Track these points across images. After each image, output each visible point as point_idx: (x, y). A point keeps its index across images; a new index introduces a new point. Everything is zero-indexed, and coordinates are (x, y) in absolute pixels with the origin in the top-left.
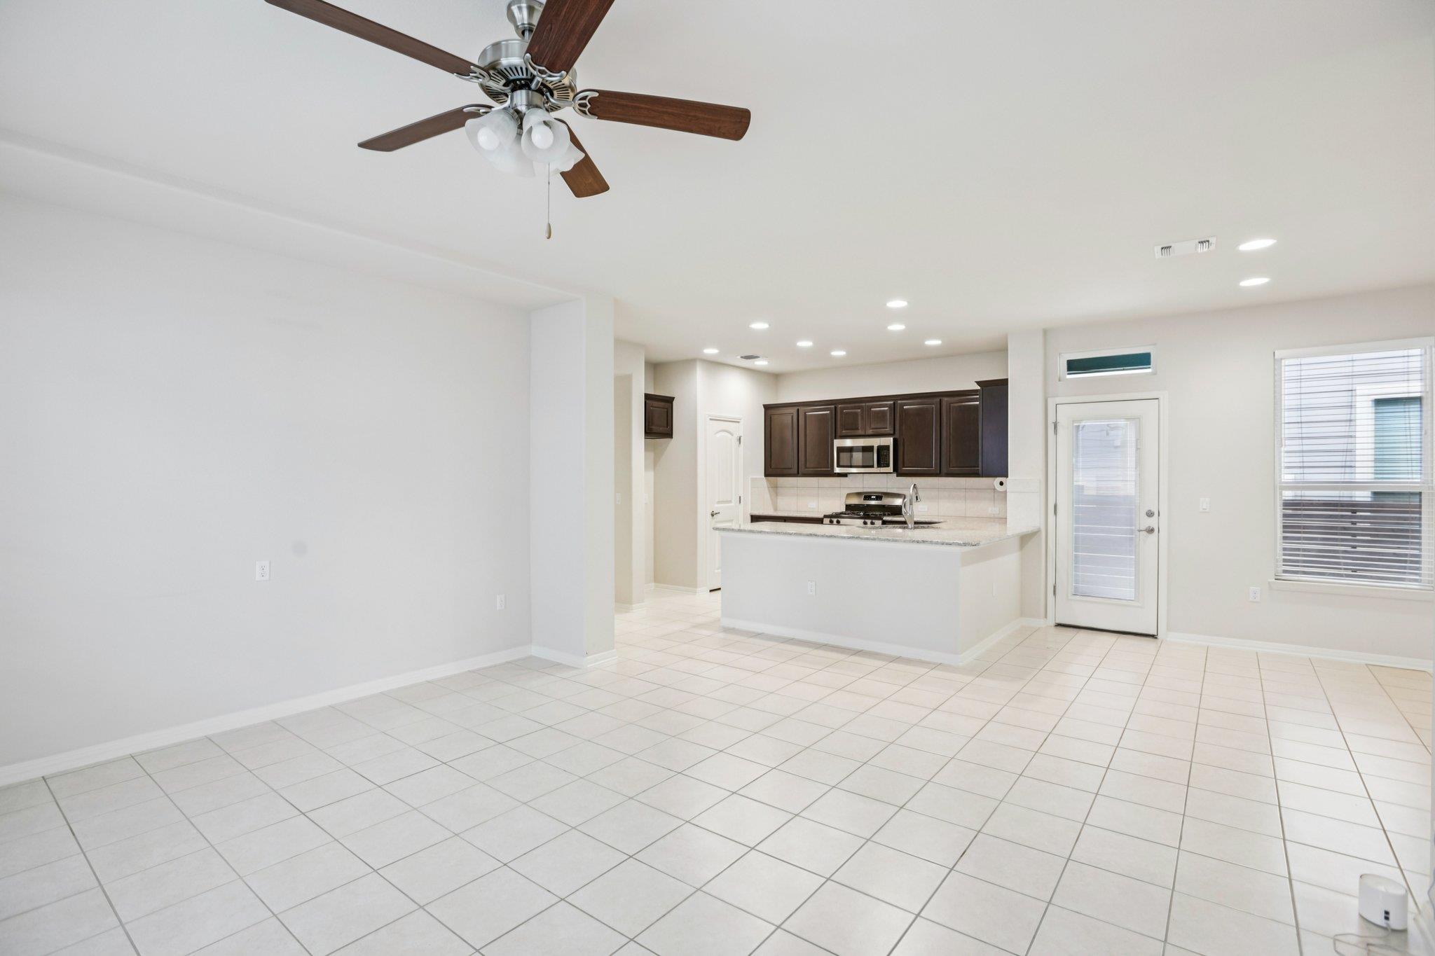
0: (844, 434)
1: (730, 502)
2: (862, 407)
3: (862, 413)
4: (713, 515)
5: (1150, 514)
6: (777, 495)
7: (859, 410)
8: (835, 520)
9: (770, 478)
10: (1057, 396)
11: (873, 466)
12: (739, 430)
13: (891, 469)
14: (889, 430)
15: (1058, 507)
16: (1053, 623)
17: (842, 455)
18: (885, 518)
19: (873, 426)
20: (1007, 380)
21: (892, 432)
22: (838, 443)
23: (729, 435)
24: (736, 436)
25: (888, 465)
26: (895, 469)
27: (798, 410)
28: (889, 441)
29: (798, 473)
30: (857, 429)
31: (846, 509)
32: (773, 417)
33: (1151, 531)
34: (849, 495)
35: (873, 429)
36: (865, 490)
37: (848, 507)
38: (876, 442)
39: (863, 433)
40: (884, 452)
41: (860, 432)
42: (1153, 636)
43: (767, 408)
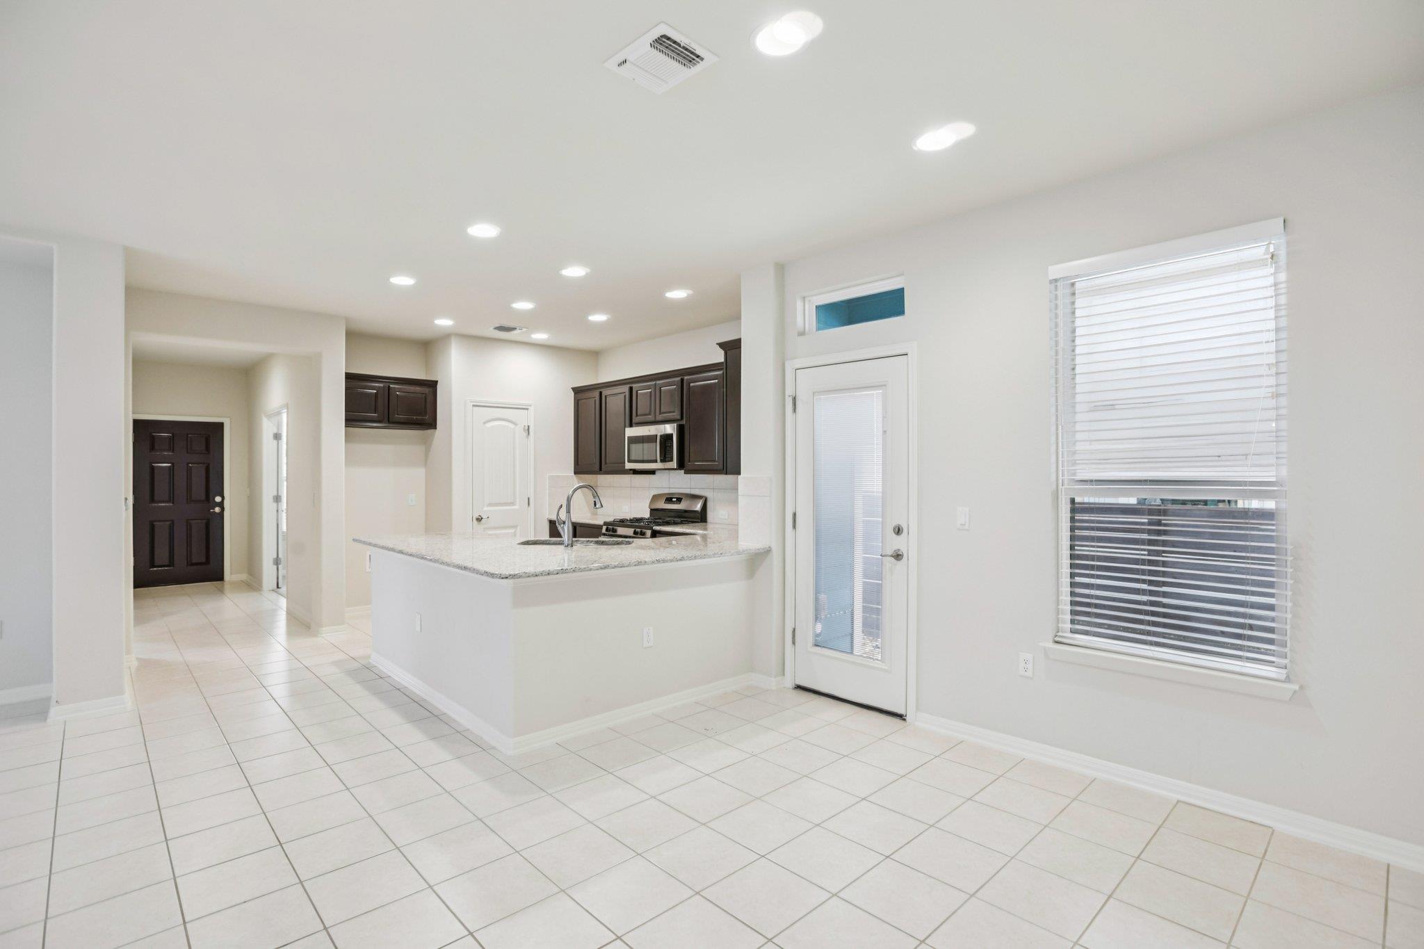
0: (634, 421)
1: (513, 504)
2: (653, 386)
4: (478, 520)
5: (897, 531)
7: (651, 391)
10: (795, 358)
11: (655, 461)
12: (526, 418)
13: (674, 464)
14: (672, 414)
15: (797, 517)
16: (789, 682)
17: (633, 446)
18: (657, 528)
19: (663, 410)
20: (739, 340)
21: (674, 417)
22: (631, 432)
23: (511, 426)
24: (521, 426)
25: (672, 460)
26: (681, 465)
27: (600, 392)
28: (670, 429)
29: (601, 469)
30: (649, 414)
32: (583, 402)
33: (898, 556)
34: (656, 498)
35: (662, 413)
37: (652, 511)
38: (658, 431)
39: (653, 419)
40: (668, 444)
41: (651, 417)
42: (902, 717)
43: (578, 391)
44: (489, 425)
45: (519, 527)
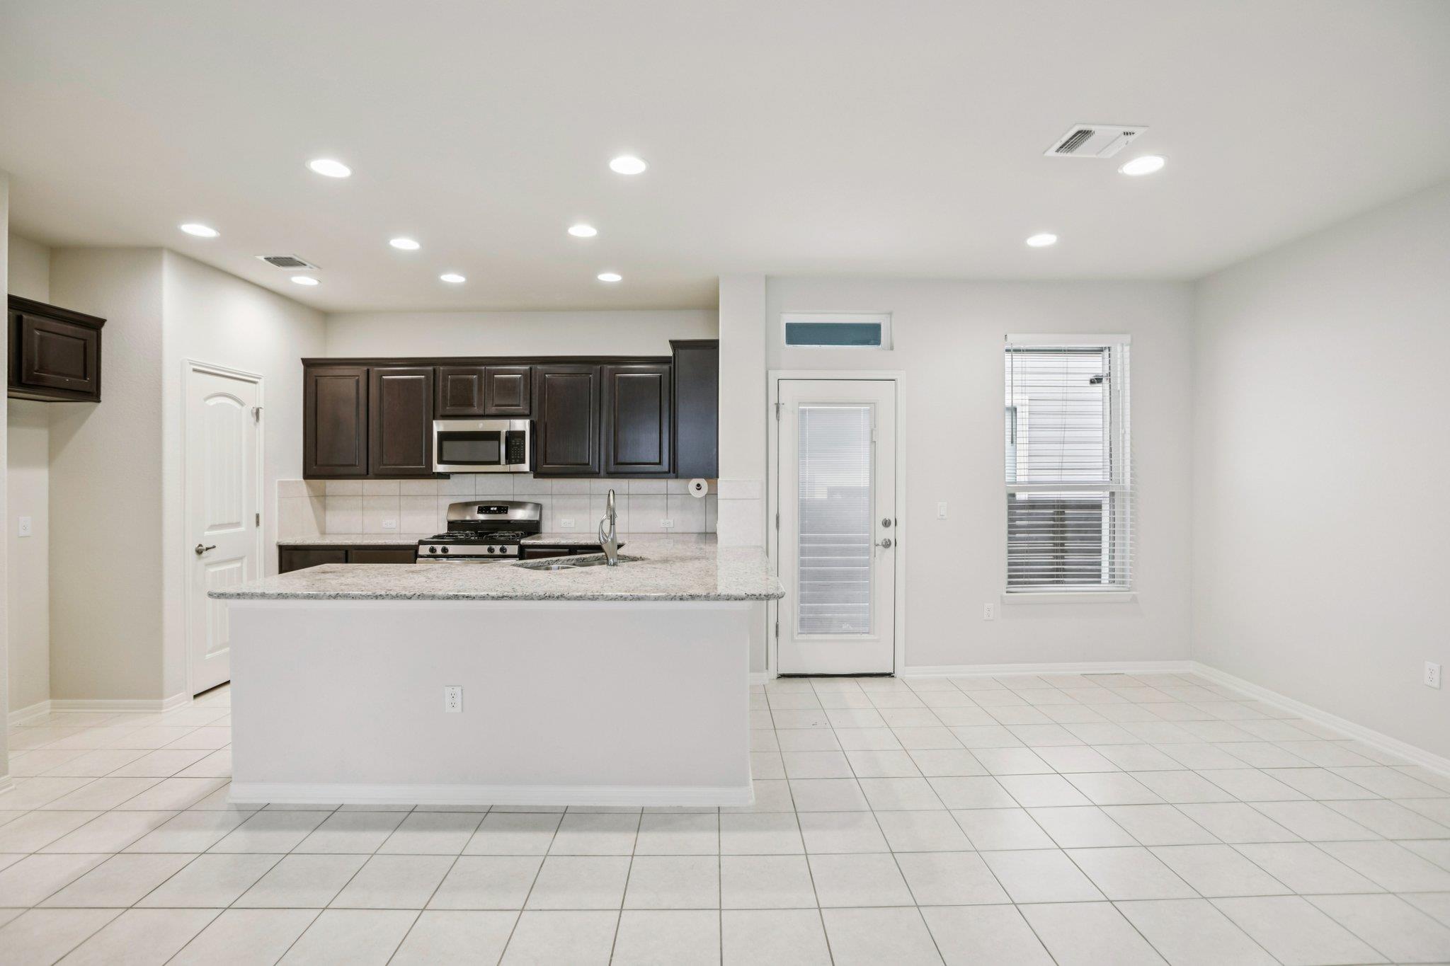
0: (447, 413)
1: (238, 524)
2: (480, 371)
3: (480, 379)
4: (199, 552)
5: (886, 524)
6: (325, 510)
7: (475, 377)
8: (439, 548)
9: (316, 483)
10: (779, 369)
11: (498, 463)
12: (255, 396)
13: (526, 467)
14: (522, 408)
15: (780, 518)
16: (776, 676)
17: (446, 444)
18: (522, 541)
19: (497, 402)
20: (718, 341)
21: (527, 412)
22: (438, 426)
23: (236, 404)
24: (250, 407)
25: (523, 462)
26: (533, 468)
27: (368, 370)
28: (522, 425)
29: (367, 473)
30: (472, 405)
31: (449, 529)
32: (321, 381)
33: (887, 544)
34: (453, 507)
35: (497, 406)
36: (479, 499)
37: (451, 525)
38: (503, 426)
39: (481, 412)
40: (518, 442)
41: (476, 410)
42: (889, 675)
43: (309, 364)
44: (212, 402)
45: (245, 560)
